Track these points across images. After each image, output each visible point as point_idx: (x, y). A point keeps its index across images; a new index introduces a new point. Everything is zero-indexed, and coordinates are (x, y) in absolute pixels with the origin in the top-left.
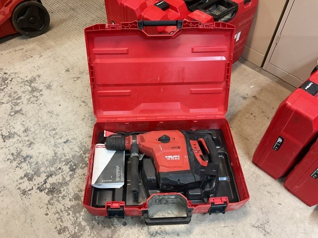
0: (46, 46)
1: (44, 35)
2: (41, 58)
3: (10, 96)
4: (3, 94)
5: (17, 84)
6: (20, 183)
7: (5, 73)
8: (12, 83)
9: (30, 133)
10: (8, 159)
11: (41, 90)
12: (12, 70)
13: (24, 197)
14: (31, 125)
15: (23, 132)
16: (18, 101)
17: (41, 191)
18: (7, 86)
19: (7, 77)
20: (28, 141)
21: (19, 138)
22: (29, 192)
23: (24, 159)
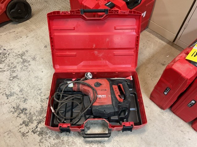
0: (30, 29)
1: (28, 21)
2: (28, 38)
3: (9, 66)
4: (4, 64)
5: (13, 57)
6: (20, 128)
7: (4, 50)
8: (9, 56)
9: (24, 92)
10: (11, 112)
11: (29, 61)
12: (9, 46)
13: (24, 138)
14: (25, 86)
15: (20, 92)
16: (15, 69)
17: (34, 133)
18: (6, 59)
19: (6, 52)
20: (23, 98)
21: (17, 96)
22: (27, 134)
23: (22, 111)
